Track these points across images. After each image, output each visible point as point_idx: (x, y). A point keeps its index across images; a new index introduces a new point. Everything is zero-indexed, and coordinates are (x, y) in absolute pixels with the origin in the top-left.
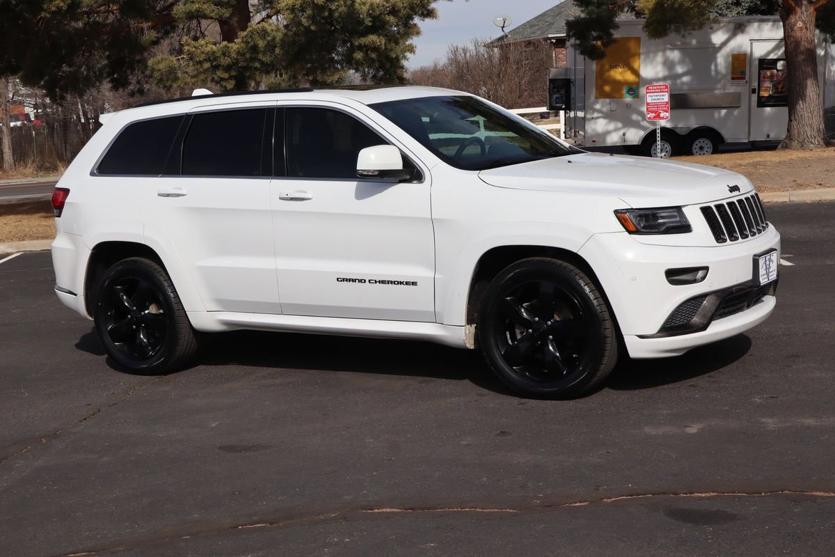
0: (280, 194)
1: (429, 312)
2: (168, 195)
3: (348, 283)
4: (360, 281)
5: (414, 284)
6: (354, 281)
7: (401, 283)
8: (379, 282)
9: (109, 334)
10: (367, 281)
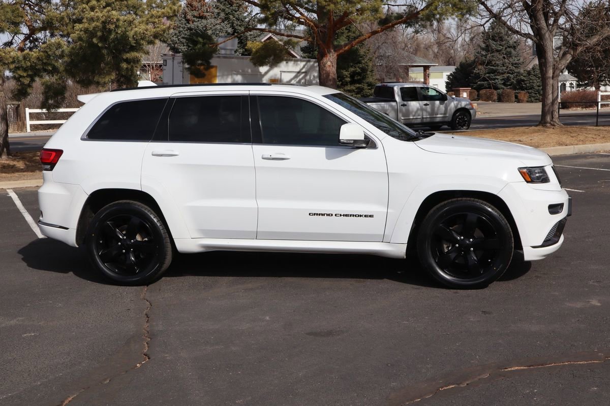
0: (262, 156)
1: (379, 235)
2: (161, 155)
4: (328, 215)
5: (371, 216)
6: (323, 215)
7: (361, 216)
8: (344, 215)
9: (100, 257)
10: (334, 215)
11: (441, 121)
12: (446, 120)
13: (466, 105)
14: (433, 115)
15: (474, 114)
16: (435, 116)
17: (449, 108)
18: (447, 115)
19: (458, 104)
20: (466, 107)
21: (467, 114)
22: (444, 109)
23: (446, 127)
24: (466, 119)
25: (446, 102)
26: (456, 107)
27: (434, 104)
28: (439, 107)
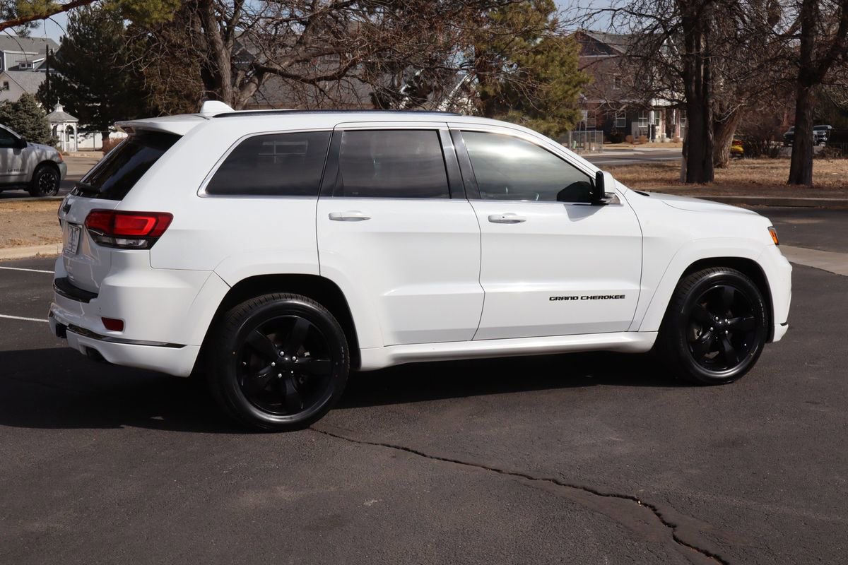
1: (627, 322)
3: (561, 301)
4: (573, 298)
5: (622, 297)
6: (567, 298)
7: (610, 297)
8: (591, 298)
9: (243, 389)
10: (580, 298)
11: (18, 181)
12: (25, 179)
13: (53, 156)
14: (5, 171)
15: (64, 171)
16: (7, 173)
17: (28, 161)
18: (26, 172)
19: (41, 154)
20: (54, 160)
21: (55, 171)
22: (20, 161)
23: (22, 191)
24: (53, 179)
25: (23, 150)
26: (39, 158)
27: (7, 153)
28: (13, 159)
